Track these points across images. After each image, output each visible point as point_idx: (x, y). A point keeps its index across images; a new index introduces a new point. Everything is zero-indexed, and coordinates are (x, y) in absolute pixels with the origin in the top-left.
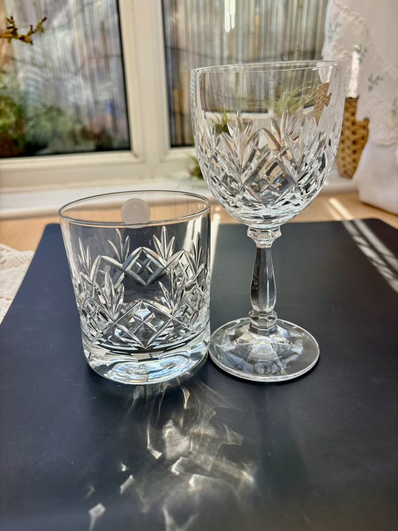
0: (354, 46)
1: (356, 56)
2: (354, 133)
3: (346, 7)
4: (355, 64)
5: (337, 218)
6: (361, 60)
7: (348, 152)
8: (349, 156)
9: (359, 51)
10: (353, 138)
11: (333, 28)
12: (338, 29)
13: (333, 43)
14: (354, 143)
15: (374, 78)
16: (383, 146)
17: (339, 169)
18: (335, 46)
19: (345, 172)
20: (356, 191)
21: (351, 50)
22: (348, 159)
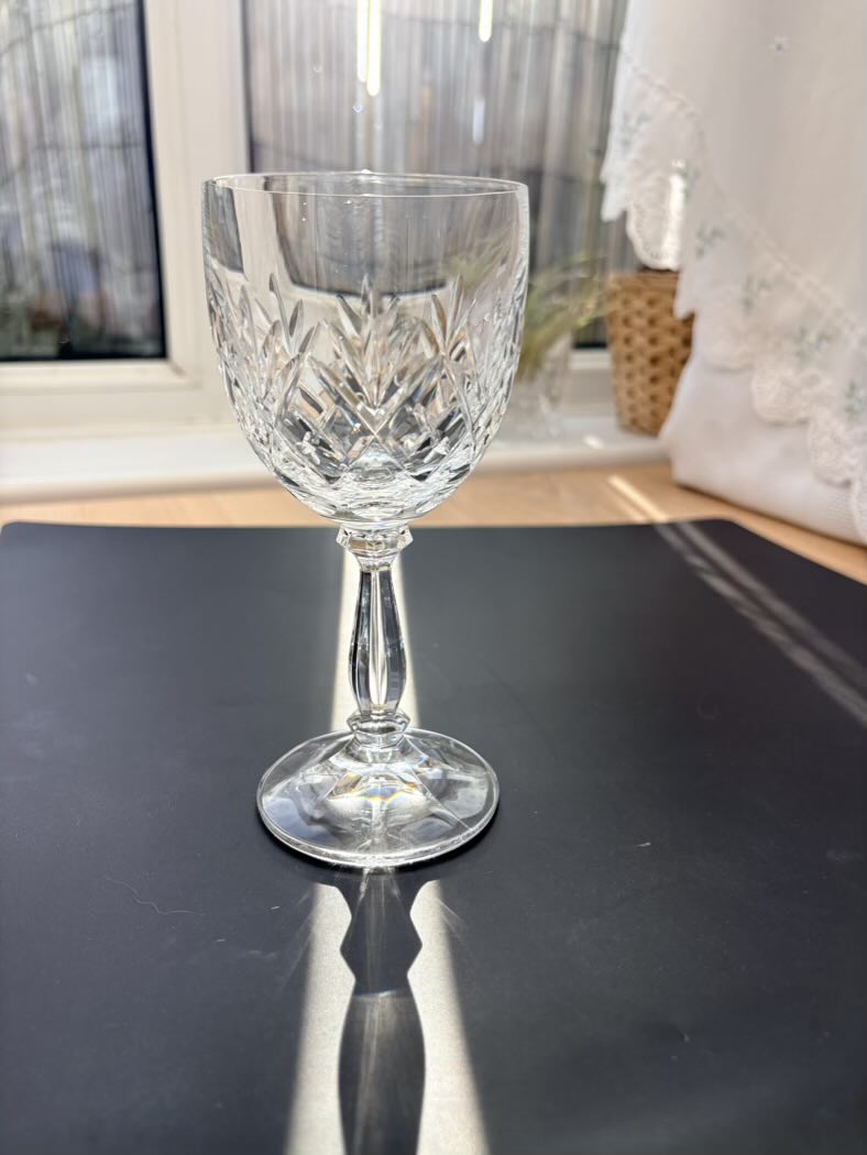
0: (673, 164)
1: (677, 184)
2: (653, 341)
3: (660, 81)
4: (676, 201)
5: (638, 519)
6: (688, 194)
7: (640, 379)
8: (643, 388)
9: (684, 175)
10: (652, 351)
11: (633, 123)
12: (644, 127)
13: (632, 156)
14: (654, 361)
15: (708, 232)
16: (723, 370)
17: (619, 415)
18: (637, 163)
19: (634, 422)
20: (665, 461)
21: (670, 171)
22: (642, 395)
